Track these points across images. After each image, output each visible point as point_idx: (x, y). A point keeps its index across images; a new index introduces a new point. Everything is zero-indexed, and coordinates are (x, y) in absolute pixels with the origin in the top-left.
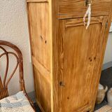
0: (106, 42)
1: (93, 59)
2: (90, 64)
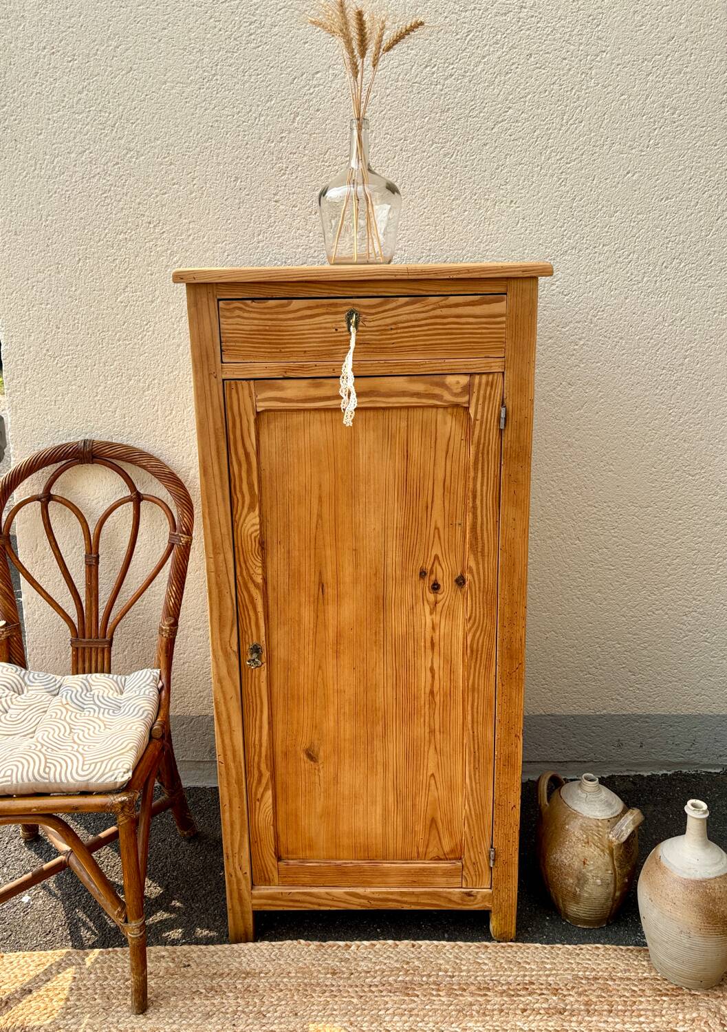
0: (522, 503)
1: (447, 584)
2: (432, 607)
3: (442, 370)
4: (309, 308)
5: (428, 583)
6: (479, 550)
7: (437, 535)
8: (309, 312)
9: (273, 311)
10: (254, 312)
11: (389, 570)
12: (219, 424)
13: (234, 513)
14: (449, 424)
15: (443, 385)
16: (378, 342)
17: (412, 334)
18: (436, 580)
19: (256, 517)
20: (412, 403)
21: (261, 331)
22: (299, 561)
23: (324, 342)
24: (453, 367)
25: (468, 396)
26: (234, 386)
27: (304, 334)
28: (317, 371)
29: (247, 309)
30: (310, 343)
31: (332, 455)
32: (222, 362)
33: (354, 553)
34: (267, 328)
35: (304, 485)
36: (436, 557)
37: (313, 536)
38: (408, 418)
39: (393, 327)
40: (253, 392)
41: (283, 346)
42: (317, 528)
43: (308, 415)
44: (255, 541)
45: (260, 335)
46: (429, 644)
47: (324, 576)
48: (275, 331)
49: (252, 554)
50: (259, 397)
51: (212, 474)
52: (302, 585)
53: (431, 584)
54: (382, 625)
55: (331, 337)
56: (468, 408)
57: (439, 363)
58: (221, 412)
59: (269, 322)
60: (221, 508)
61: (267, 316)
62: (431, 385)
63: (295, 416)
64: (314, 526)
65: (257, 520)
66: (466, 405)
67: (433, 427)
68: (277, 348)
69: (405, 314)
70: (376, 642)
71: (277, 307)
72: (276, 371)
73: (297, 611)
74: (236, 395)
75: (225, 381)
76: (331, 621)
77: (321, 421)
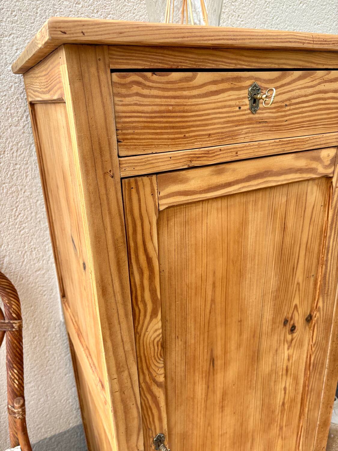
1: (300, 324)
2: (289, 344)
3: (320, 144)
4: (214, 82)
5: (288, 327)
6: (326, 292)
7: (298, 289)
8: (213, 88)
9: (176, 86)
10: (156, 88)
11: (264, 328)
12: (119, 233)
13: (136, 325)
14: (314, 194)
15: (318, 159)
16: (274, 120)
17: (301, 110)
18: (294, 324)
19: (158, 322)
20: (295, 178)
21: (163, 112)
22: (195, 347)
23: (228, 122)
24: (328, 141)
25: (333, 167)
26: (133, 185)
27: (208, 114)
28: (222, 156)
29: (148, 83)
30: (215, 124)
31: (226, 241)
32: (119, 157)
33: (239, 323)
34: (171, 108)
35: (200, 276)
36: (296, 306)
37: (207, 321)
38: (287, 194)
39: (288, 103)
40: (156, 188)
41: (187, 130)
42: (210, 312)
43: (206, 205)
44: (158, 346)
45: (162, 117)
46: (284, 372)
47: (215, 353)
48: (180, 112)
49: (155, 359)
50: (162, 194)
51: (112, 292)
52: (197, 367)
53: (291, 327)
54: (255, 372)
55: (235, 116)
56: (332, 178)
57: (319, 138)
58: (121, 218)
59: (173, 100)
60: (124, 325)
61: (171, 93)
62: (311, 160)
63: (193, 208)
64: (208, 311)
65: (160, 324)
66: (331, 175)
67: (304, 198)
68: (181, 133)
69: (299, 89)
70: (250, 387)
71: (181, 81)
72: (181, 161)
73: (192, 390)
74: (136, 195)
75: (123, 180)
76: (219, 385)
77: (217, 209)
